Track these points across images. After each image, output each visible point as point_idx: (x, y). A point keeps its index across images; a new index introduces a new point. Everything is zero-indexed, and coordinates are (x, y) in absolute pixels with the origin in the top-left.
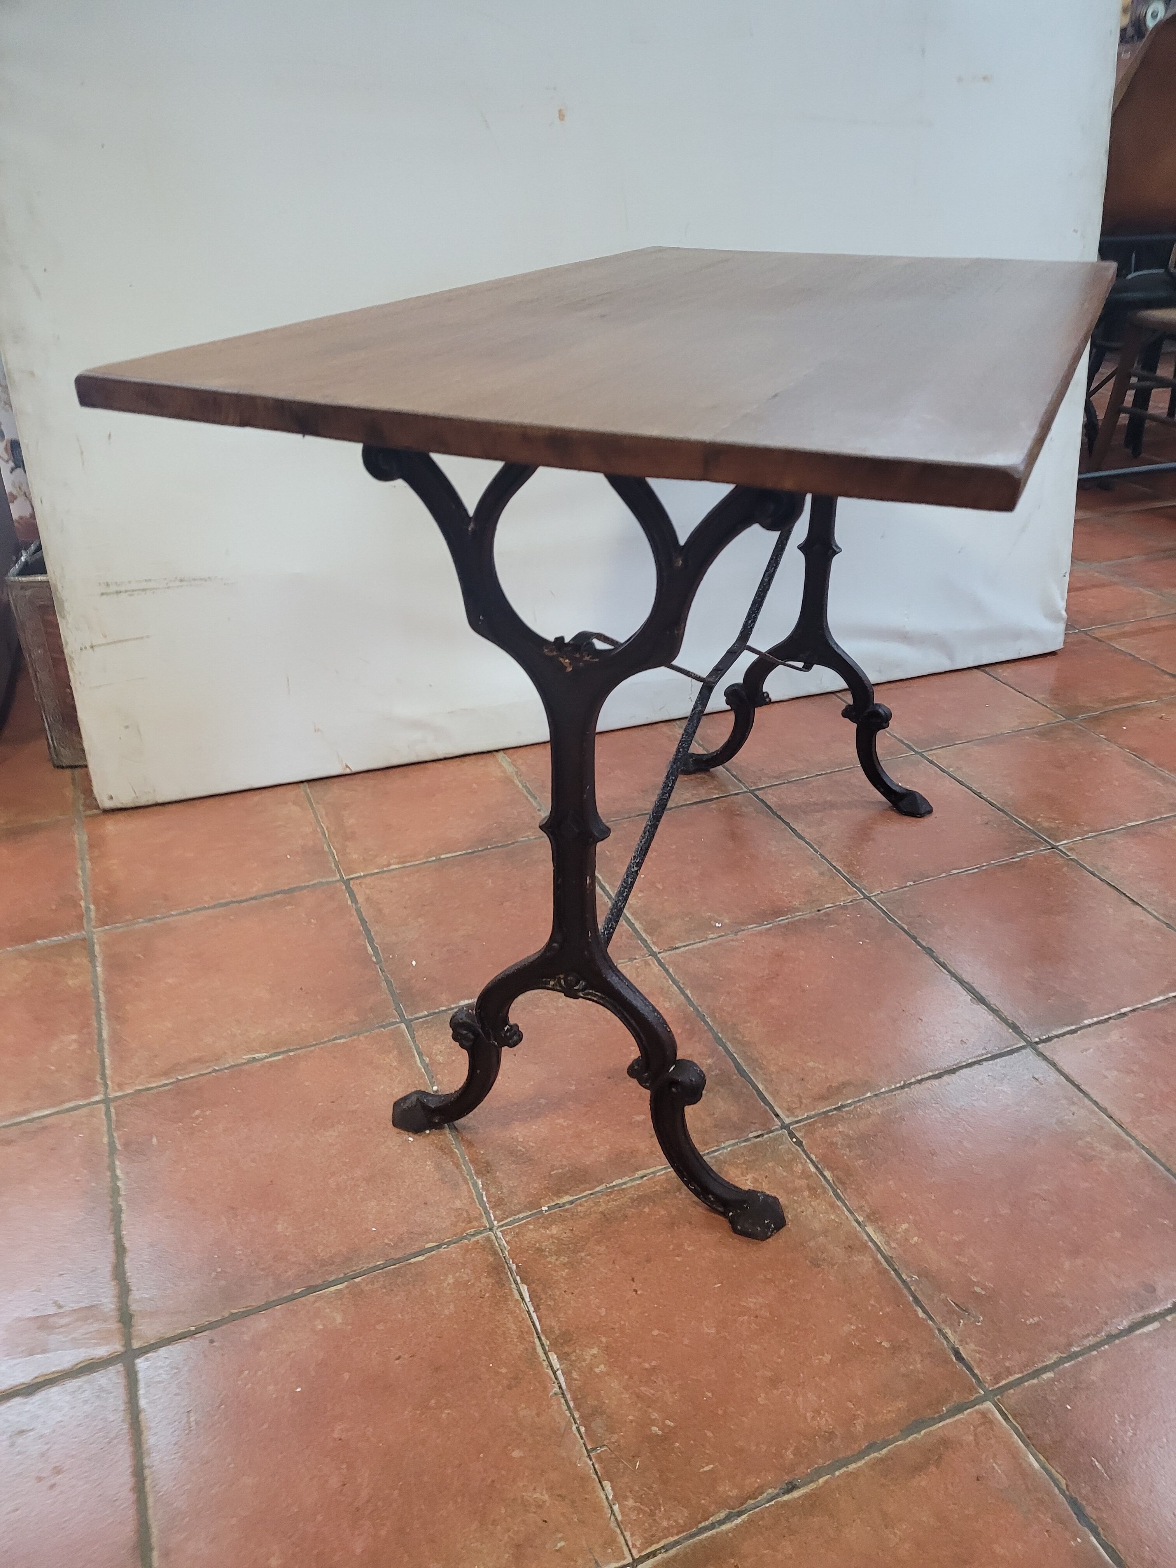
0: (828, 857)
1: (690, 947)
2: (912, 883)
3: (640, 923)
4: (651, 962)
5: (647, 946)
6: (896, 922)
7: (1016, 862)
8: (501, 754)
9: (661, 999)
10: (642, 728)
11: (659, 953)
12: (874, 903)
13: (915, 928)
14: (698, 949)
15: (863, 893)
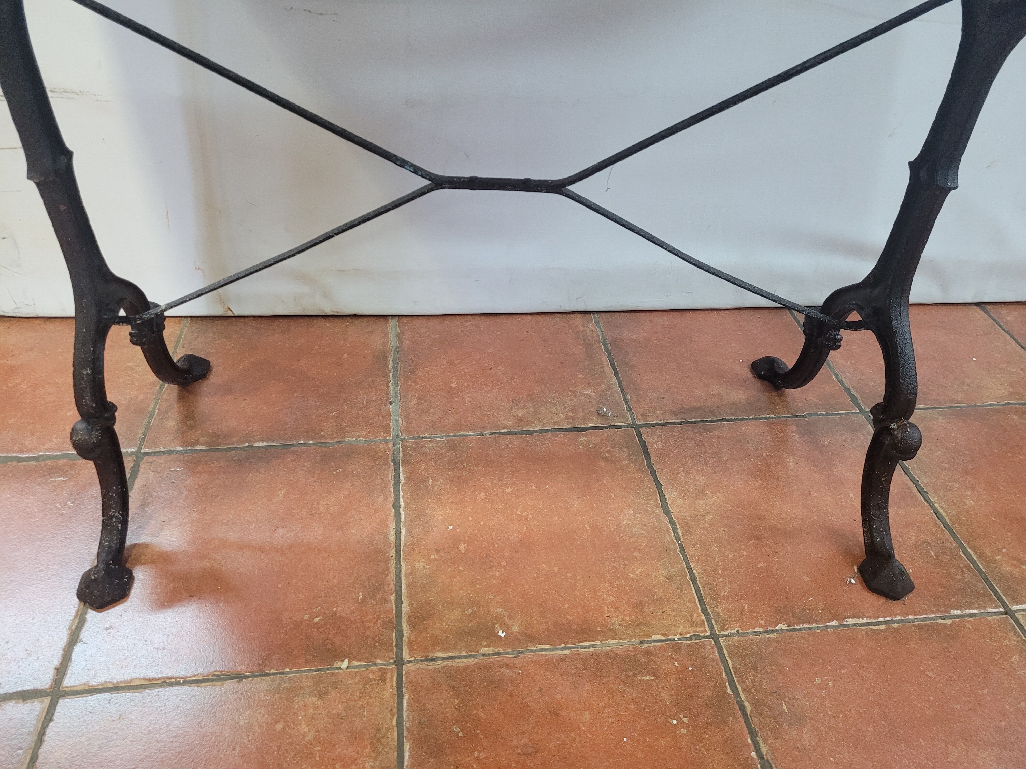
0: (689, 551)
1: (450, 663)
2: (784, 627)
3: (411, 604)
4: (389, 676)
5: (399, 647)
6: (737, 694)
7: (945, 626)
8: (394, 321)
9: (368, 750)
10: (556, 315)
11: (409, 662)
12: (720, 649)
13: (761, 714)
14: (458, 669)
15: (711, 627)
